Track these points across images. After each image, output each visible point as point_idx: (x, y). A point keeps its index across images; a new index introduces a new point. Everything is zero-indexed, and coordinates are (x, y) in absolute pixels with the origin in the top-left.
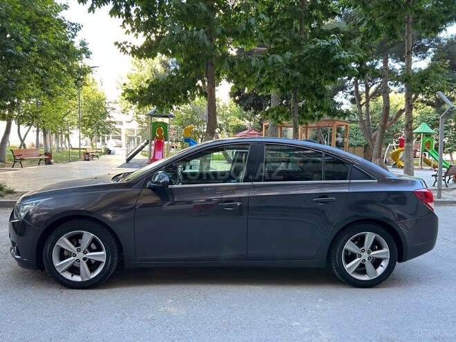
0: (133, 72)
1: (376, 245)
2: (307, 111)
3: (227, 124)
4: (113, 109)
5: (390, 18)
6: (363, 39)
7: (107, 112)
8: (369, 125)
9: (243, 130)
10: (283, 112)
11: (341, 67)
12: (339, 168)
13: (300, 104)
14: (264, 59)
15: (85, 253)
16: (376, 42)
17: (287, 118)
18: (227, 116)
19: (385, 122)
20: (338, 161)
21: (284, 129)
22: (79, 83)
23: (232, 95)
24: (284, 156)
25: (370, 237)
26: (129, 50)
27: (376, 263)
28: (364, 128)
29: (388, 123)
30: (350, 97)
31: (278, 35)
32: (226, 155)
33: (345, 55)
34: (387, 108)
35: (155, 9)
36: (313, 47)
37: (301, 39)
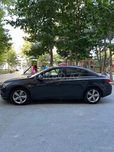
0: (25, 44)
1: (96, 93)
2: (80, 57)
3: (56, 61)
4: (18, 56)
5: (104, 29)
6: (97, 35)
7: (16, 57)
8: (101, 61)
9: (61, 63)
10: (73, 58)
11: (90, 44)
13: (78, 55)
14: (67, 42)
15: (21, 96)
16: (101, 36)
17: (74, 59)
18: (56, 58)
19: (105, 60)
21: (74, 62)
22: (9, 49)
23: (57, 51)
24: (73, 71)
25: (94, 91)
27: (96, 98)
28: (99, 61)
29: (106, 60)
30: (95, 52)
32: (56, 71)
33: (91, 40)
34: (106, 55)
35: (34, 27)
36: (81, 38)
37: (78, 36)
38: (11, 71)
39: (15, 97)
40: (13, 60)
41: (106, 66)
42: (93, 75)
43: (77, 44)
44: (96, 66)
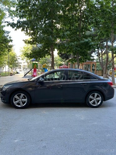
0: (25, 46)
1: (98, 96)
2: (82, 60)
3: (57, 63)
4: (19, 59)
5: (106, 31)
6: (99, 37)
7: (17, 60)
9: (62, 65)
10: (74, 60)
11: (91, 47)
13: (79, 58)
14: (68, 44)
15: (21, 99)
16: (103, 38)
17: (76, 62)
18: (57, 60)
19: (107, 62)
21: (75, 65)
22: (9, 51)
23: (58, 54)
25: (96, 94)
26: (27, 42)
27: (98, 101)
28: (101, 64)
30: (96, 54)
31: (72, 37)
32: (57, 73)
33: (93, 43)
34: (108, 58)
35: (35, 29)
36: (83, 42)
37: (79, 38)
38: (11, 74)
39: (15, 101)
40: (13, 63)
41: (107, 68)
42: (95, 78)
43: (79, 46)
44: (97, 68)
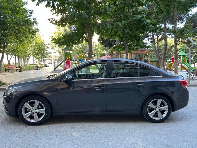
0: (56, 31)
1: (162, 104)
2: (131, 47)
3: (97, 53)
4: (48, 47)
5: (167, 6)
6: (156, 15)
7: (45, 49)
8: (159, 52)
9: (104, 55)
10: (121, 47)
11: (146, 27)
12: (146, 71)
13: (129, 44)
14: (113, 24)
15: (36, 110)
17: (123, 50)
18: (97, 49)
19: (166, 51)
20: (145, 68)
22: (33, 36)
23: (99, 40)
24: (122, 66)
25: (159, 101)
26: (54, 22)
27: (162, 112)
28: (157, 53)
30: (150, 40)
31: (118, 14)
32: (97, 66)
33: (148, 21)
34: (166, 45)
35: (65, 3)
36: (134, 19)
37: (128, 15)
38: (37, 67)
39: (26, 112)
40: (41, 52)
43: (127, 27)
44: (151, 59)
